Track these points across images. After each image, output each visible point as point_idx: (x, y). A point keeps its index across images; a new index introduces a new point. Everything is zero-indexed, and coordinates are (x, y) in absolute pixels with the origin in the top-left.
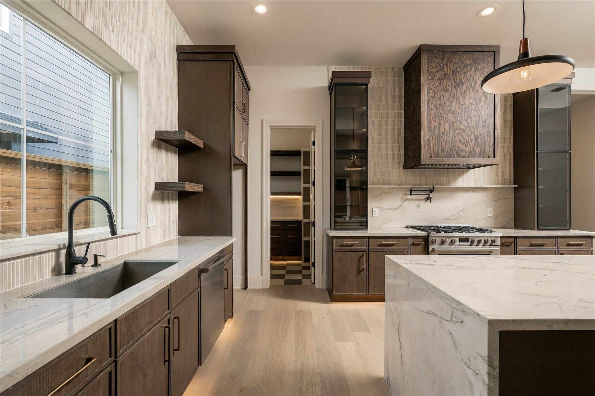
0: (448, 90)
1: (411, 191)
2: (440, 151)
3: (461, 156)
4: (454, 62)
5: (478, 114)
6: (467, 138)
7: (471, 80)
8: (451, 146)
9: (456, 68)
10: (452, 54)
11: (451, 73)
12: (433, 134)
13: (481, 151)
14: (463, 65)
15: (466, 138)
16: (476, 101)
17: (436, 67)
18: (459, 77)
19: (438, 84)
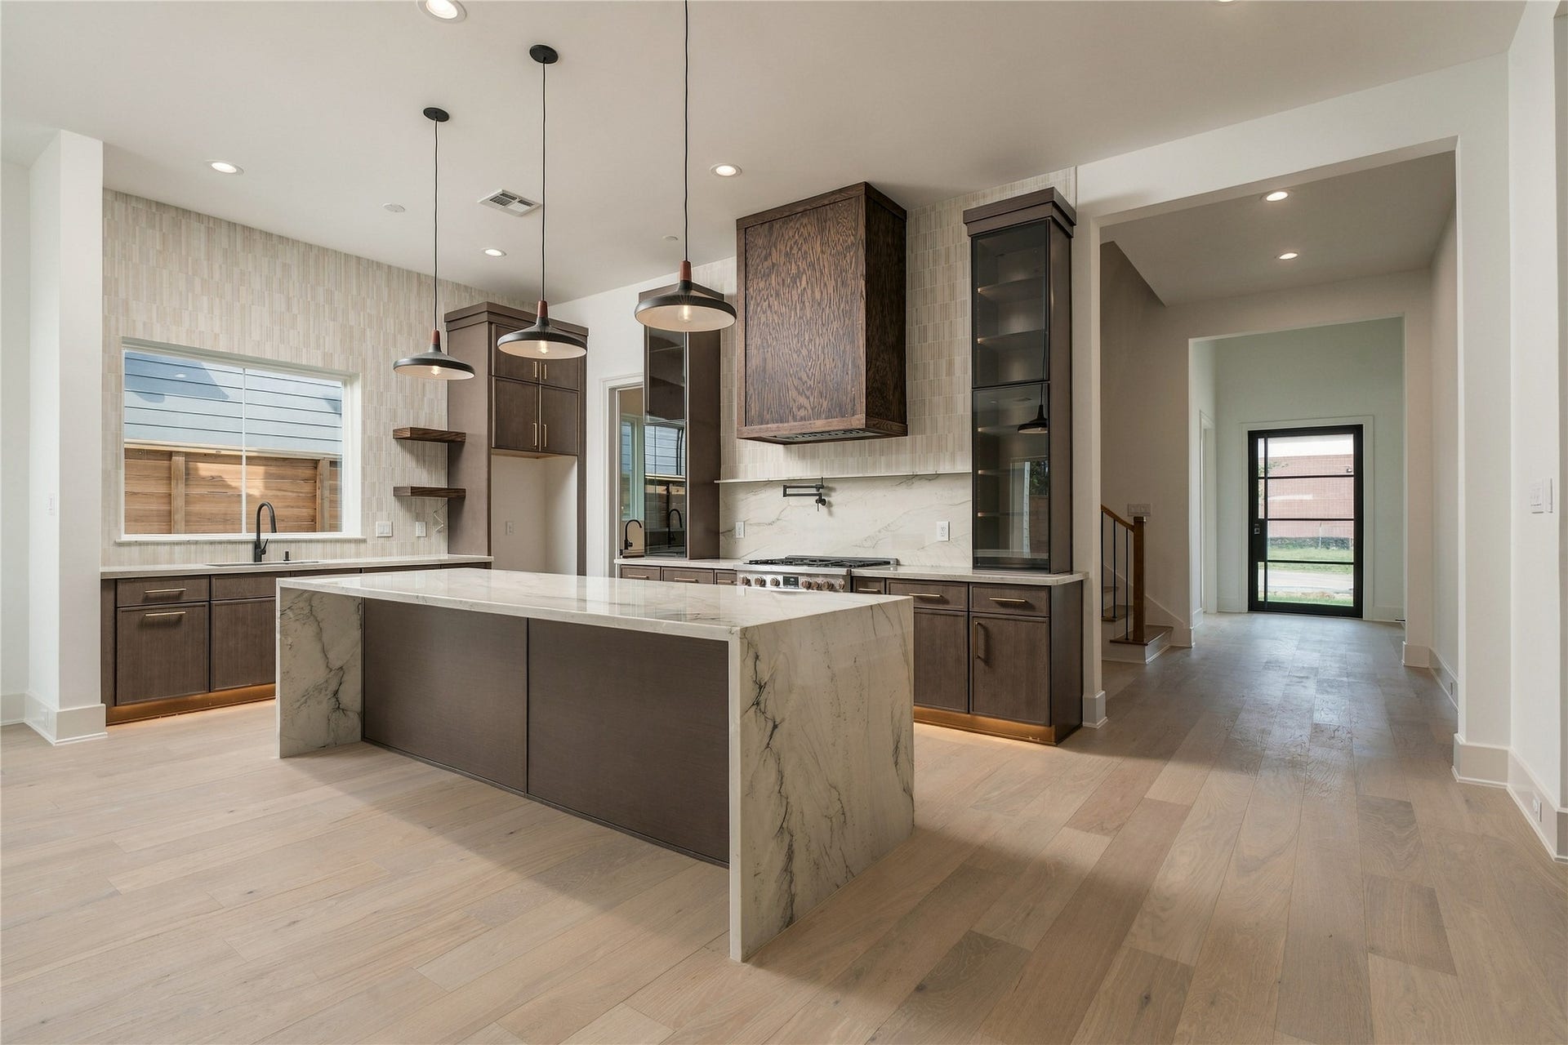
0: (777, 295)
1: (785, 488)
2: (765, 412)
3: (798, 418)
4: (787, 238)
5: (827, 330)
6: (808, 381)
7: (813, 266)
8: (783, 400)
9: (791, 248)
10: (783, 223)
11: (783, 259)
12: (755, 381)
13: (832, 405)
14: (802, 238)
15: (806, 382)
16: (824, 306)
17: (759, 256)
18: (795, 263)
19: (762, 285)
